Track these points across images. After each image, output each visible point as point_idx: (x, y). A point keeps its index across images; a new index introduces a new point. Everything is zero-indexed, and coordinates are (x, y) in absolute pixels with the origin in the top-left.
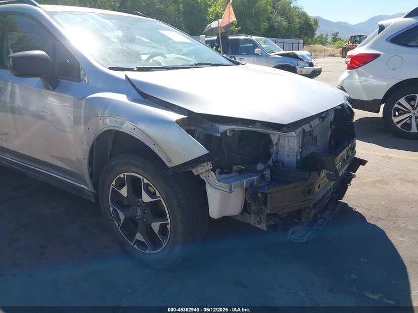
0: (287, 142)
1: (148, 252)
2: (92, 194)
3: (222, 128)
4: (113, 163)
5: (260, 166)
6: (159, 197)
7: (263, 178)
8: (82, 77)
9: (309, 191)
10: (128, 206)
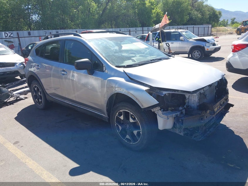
0: (192, 98)
1: (131, 143)
2: (107, 119)
3: (164, 93)
4: (117, 106)
5: (181, 108)
6: (137, 120)
7: (182, 113)
8: (104, 70)
9: (202, 119)
10: (123, 124)
